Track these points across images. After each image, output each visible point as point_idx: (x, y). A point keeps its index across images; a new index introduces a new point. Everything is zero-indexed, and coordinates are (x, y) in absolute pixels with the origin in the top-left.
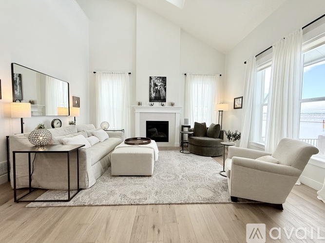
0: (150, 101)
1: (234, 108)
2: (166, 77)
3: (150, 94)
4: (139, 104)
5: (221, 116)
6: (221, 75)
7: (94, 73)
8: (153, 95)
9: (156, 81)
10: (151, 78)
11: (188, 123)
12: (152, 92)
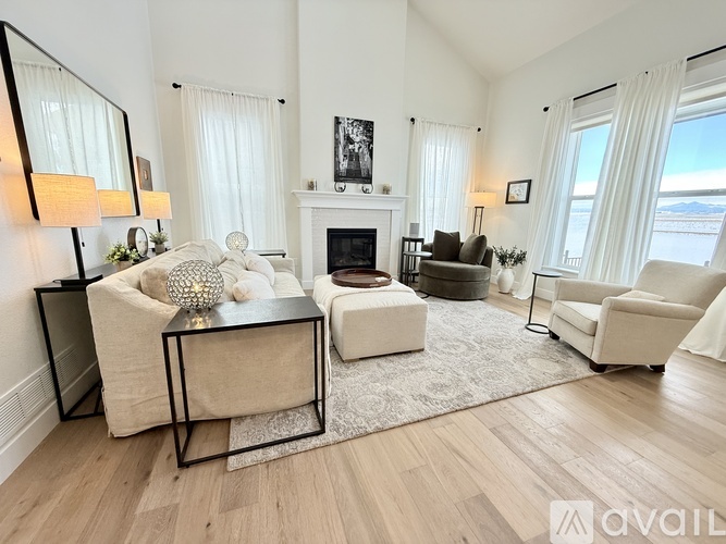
0: (336, 181)
1: (507, 202)
2: (372, 123)
3: (337, 163)
4: (311, 186)
5: (478, 219)
6: (479, 130)
7: (175, 86)
8: (344, 165)
9: (350, 129)
10: (337, 121)
11: (417, 233)
12: (341, 157)
